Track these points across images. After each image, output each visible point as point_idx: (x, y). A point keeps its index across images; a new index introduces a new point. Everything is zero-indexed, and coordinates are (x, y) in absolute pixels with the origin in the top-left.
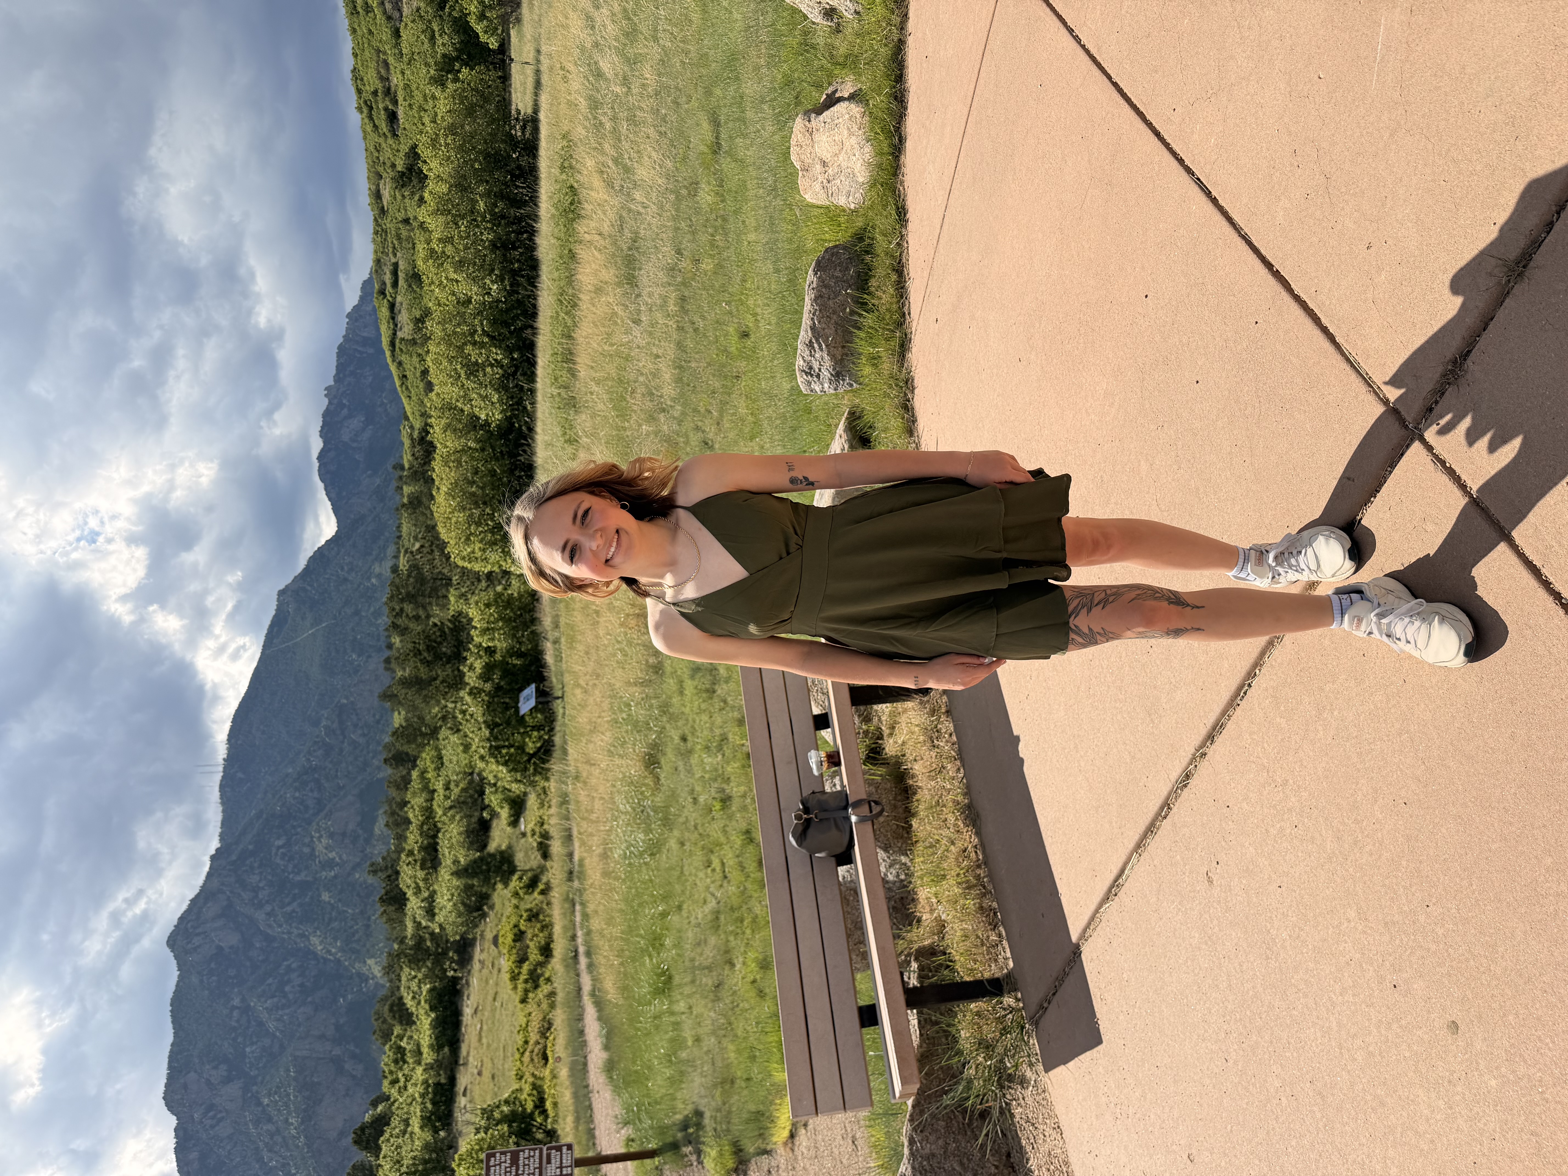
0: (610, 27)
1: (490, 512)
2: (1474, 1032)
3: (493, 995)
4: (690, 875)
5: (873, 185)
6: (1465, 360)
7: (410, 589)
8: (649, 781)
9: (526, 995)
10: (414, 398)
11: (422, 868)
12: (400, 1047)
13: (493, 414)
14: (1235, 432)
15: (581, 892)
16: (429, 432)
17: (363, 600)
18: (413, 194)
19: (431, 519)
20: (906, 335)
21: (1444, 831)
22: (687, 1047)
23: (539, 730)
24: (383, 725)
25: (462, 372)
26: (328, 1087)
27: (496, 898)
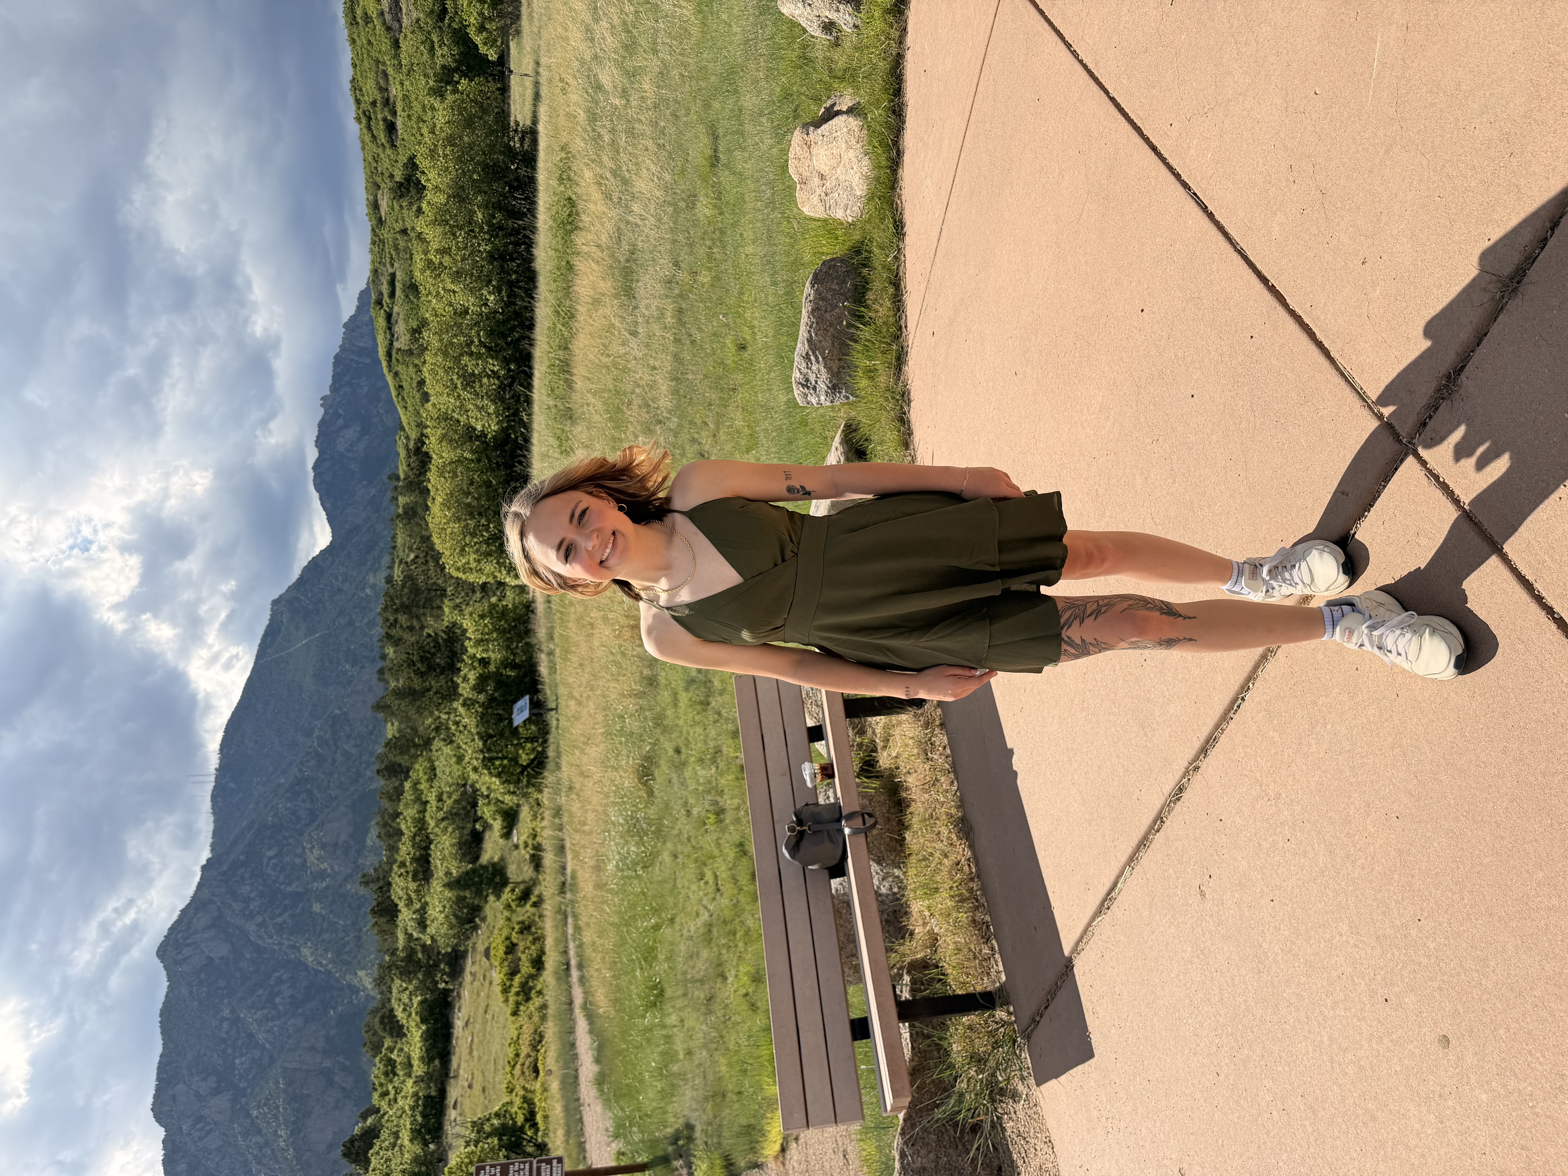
0: (610, 39)
1: (486, 523)
2: (1465, 1048)
3: (484, 1008)
4: (683, 887)
5: (870, 199)
6: (1459, 375)
7: (405, 599)
8: (643, 793)
9: (518, 1008)
10: (410, 409)
11: (414, 880)
12: (390, 1060)
13: (489, 426)
14: (1230, 446)
15: (573, 903)
16: (425, 443)
17: (356, 610)
18: (411, 204)
19: (426, 530)
20: (902, 348)
21: (1436, 845)
22: (678, 1061)
23: (532, 742)
24: (376, 736)
25: (458, 383)
26: (317, 1100)
27: (488, 910)
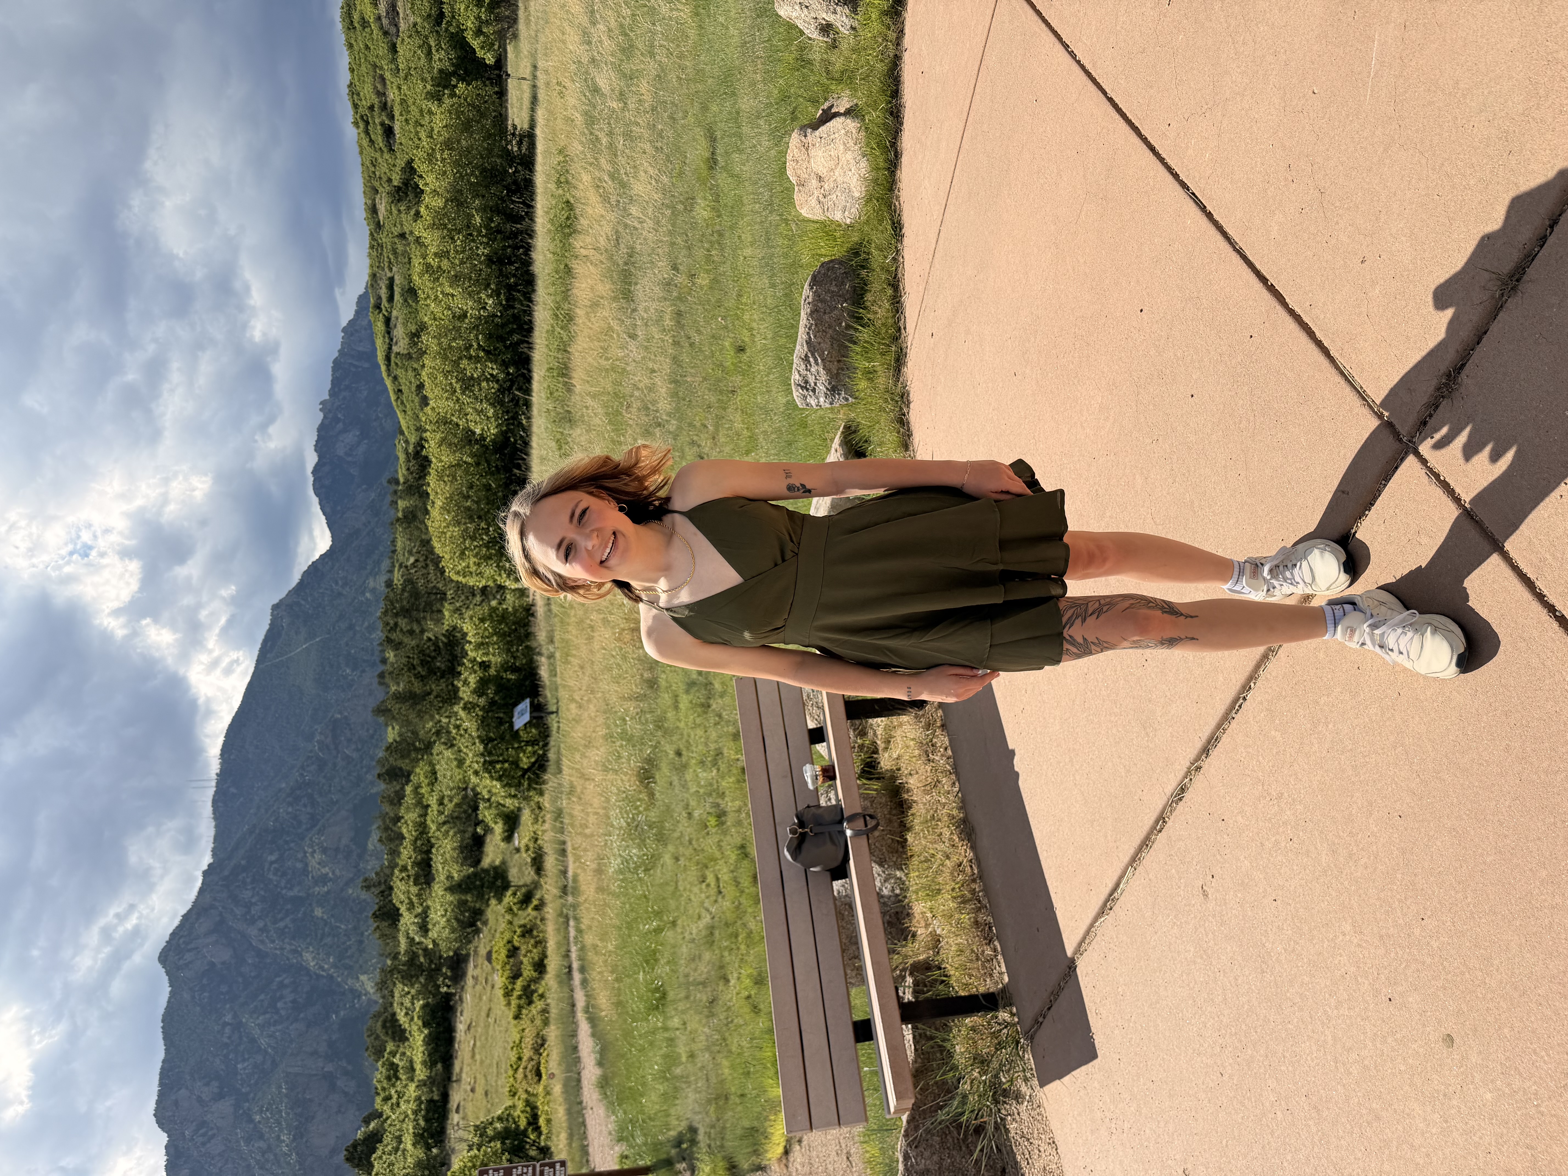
1: (485, 527)
2: (1470, 1046)
3: (486, 1012)
4: (685, 890)
5: (869, 200)
6: (1459, 373)
9: (520, 1011)
11: (415, 884)
13: (488, 429)
14: (1230, 446)
16: (424, 447)
17: (356, 614)
18: (409, 208)
19: (426, 534)
20: (901, 349)
21: (1439, 844)
22: (681, 1063)
23: (533, 745)
24: (377, 740)
25: (458, 386)
26: (320, 1104)
27: (490, 914)
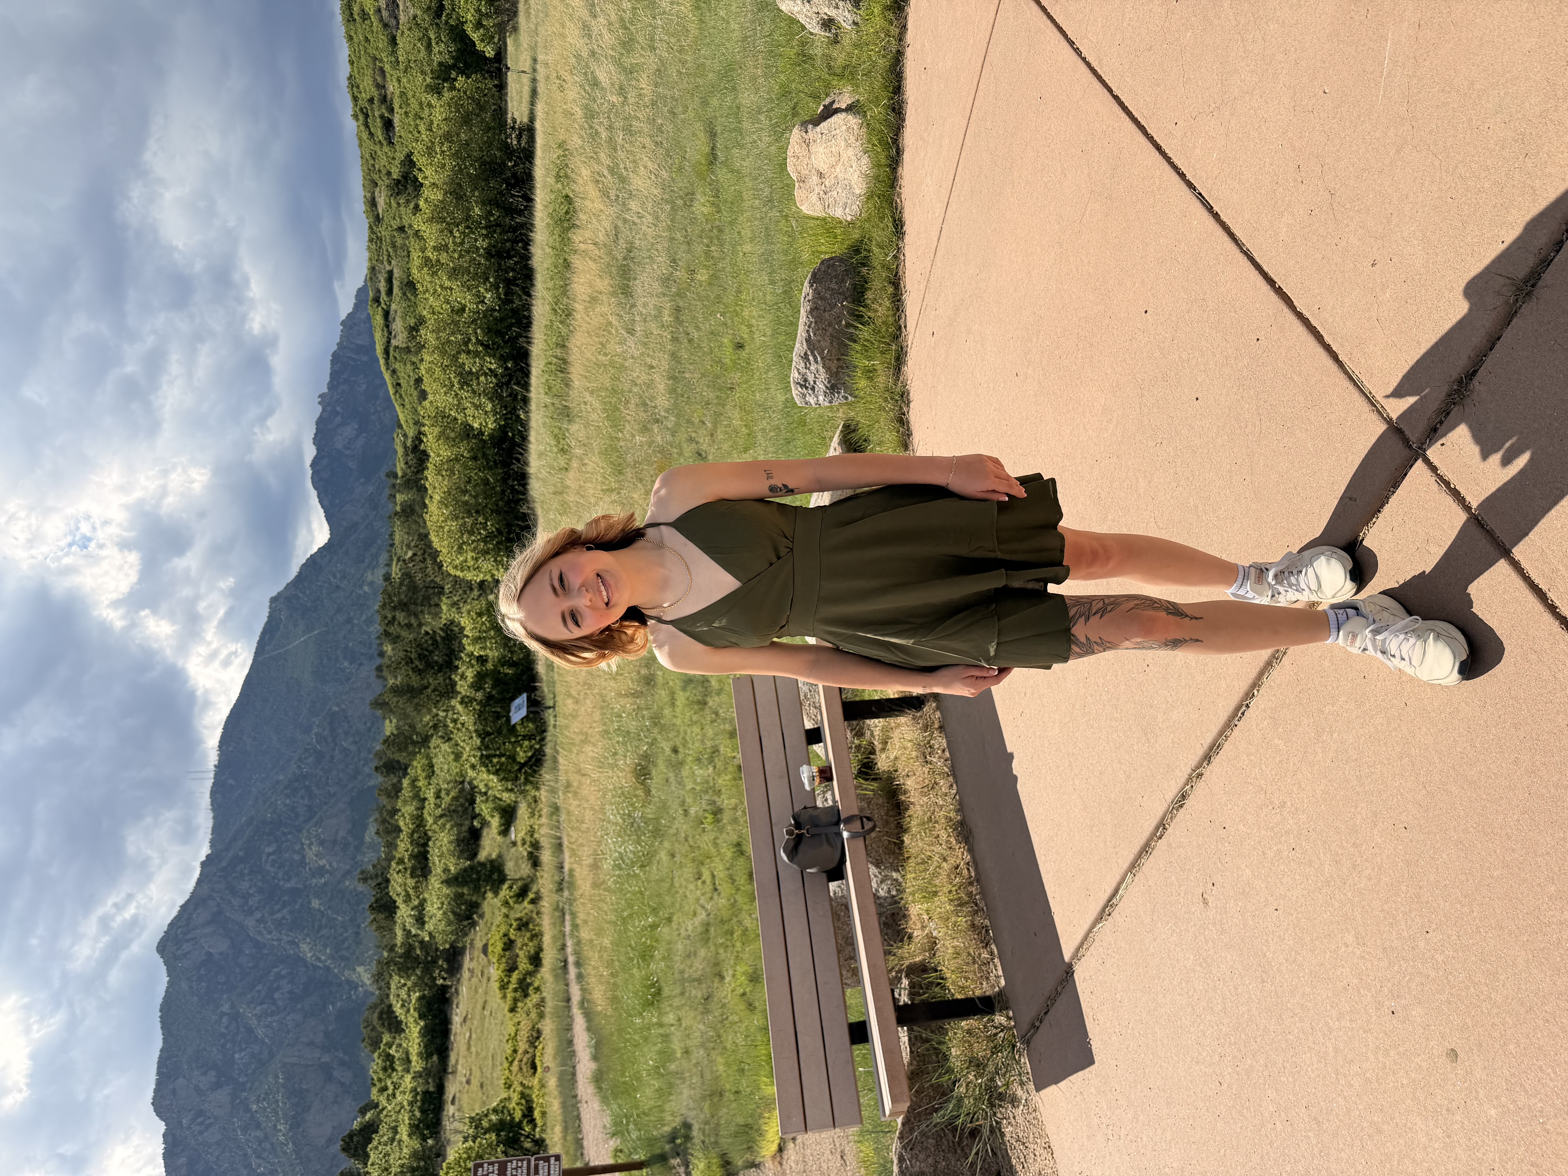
0: (607, 36)
2: (1474, 1061)
3: (482, 1004)
4: (681, 886)
7: (403, 597)
8: (640, 792)
9: (516, 1004)
10: (408, 406)
11: (412, 877)
12: (389, 1055)
13: (486, 424)
14: (1235, 450)
15: (571, 901)
16: (422, 441)
18: (408, 201)
19: (424, 528)
20: (902, 348)
22: (676, 1059)
23: (530, 739)
24: (375, 733)
25: (455, 381)
26: (317, 1094)
27: (486, 907)
